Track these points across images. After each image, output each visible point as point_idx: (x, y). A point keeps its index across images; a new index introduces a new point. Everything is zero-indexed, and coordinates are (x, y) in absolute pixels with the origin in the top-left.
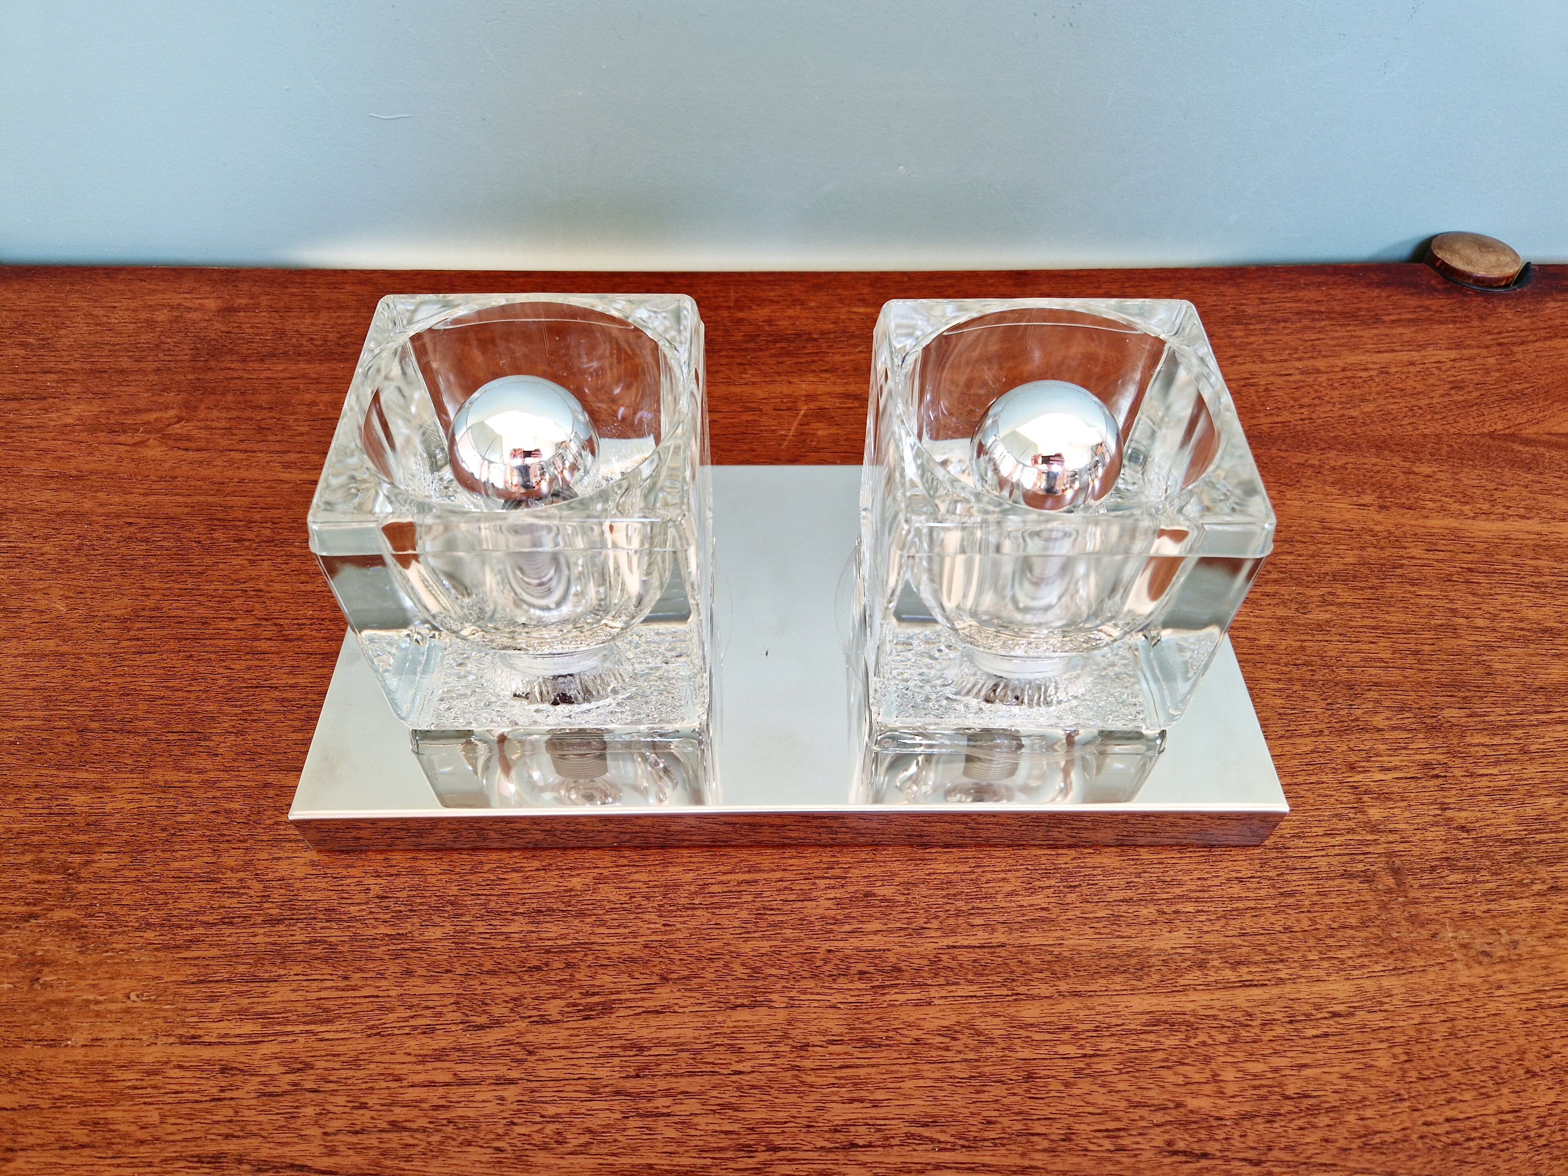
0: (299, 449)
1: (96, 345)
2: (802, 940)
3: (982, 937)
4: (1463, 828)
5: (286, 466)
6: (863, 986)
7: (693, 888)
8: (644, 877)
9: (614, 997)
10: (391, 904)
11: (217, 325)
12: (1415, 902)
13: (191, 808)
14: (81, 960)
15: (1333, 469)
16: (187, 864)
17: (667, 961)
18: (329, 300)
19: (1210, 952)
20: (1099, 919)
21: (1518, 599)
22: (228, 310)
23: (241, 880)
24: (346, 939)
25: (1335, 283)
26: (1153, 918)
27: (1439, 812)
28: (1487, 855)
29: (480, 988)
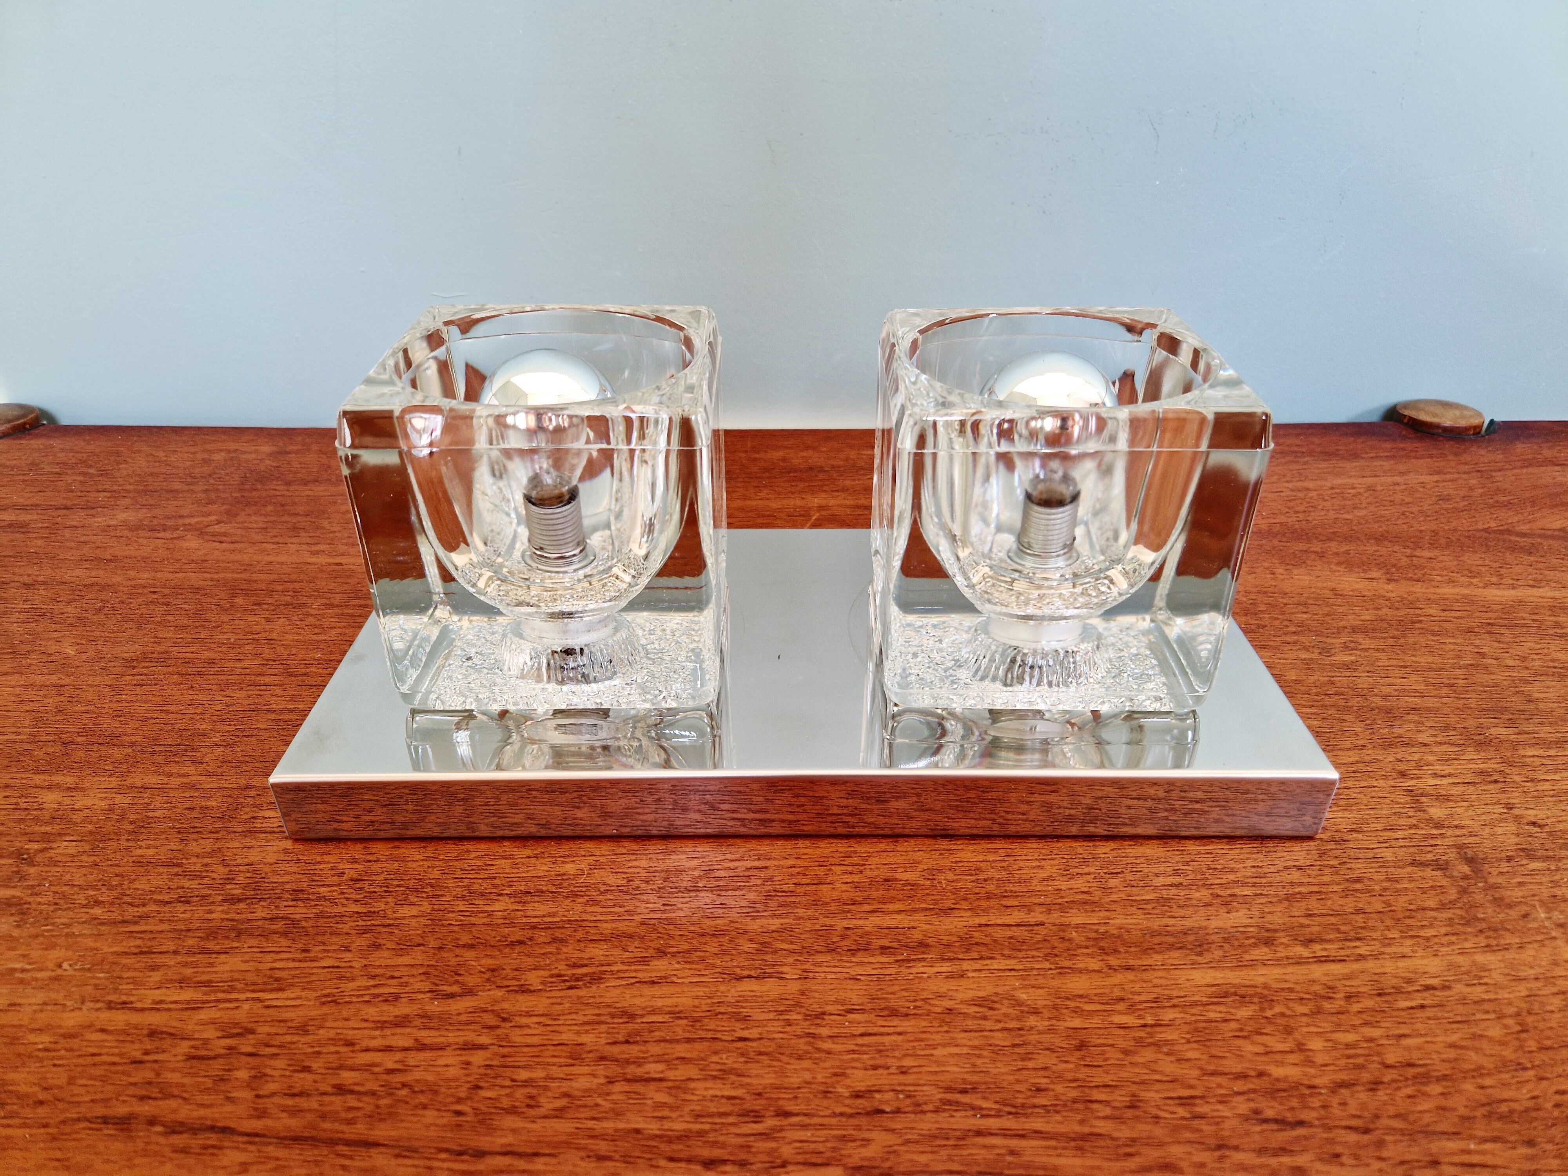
1: (153, 475)
2: (816, 918)
3: (1018, 916)
4: (1534, 824)
5: (315, 553)
6: (887, 960)
7: (696, 873)
8: (644, 863)
10: (366, 886)
11: (269, 463)
12: (1498, 887)
13: (165, 805)
16: (151, 852)
17: (666, 937)
19: (1276, 931)
20: (1147, 902)
21: (1545, 646)
22: (281, 453)
23: (206, 865)
24: (311, 916)
26: (1207, 900)
27: (1504, 811)
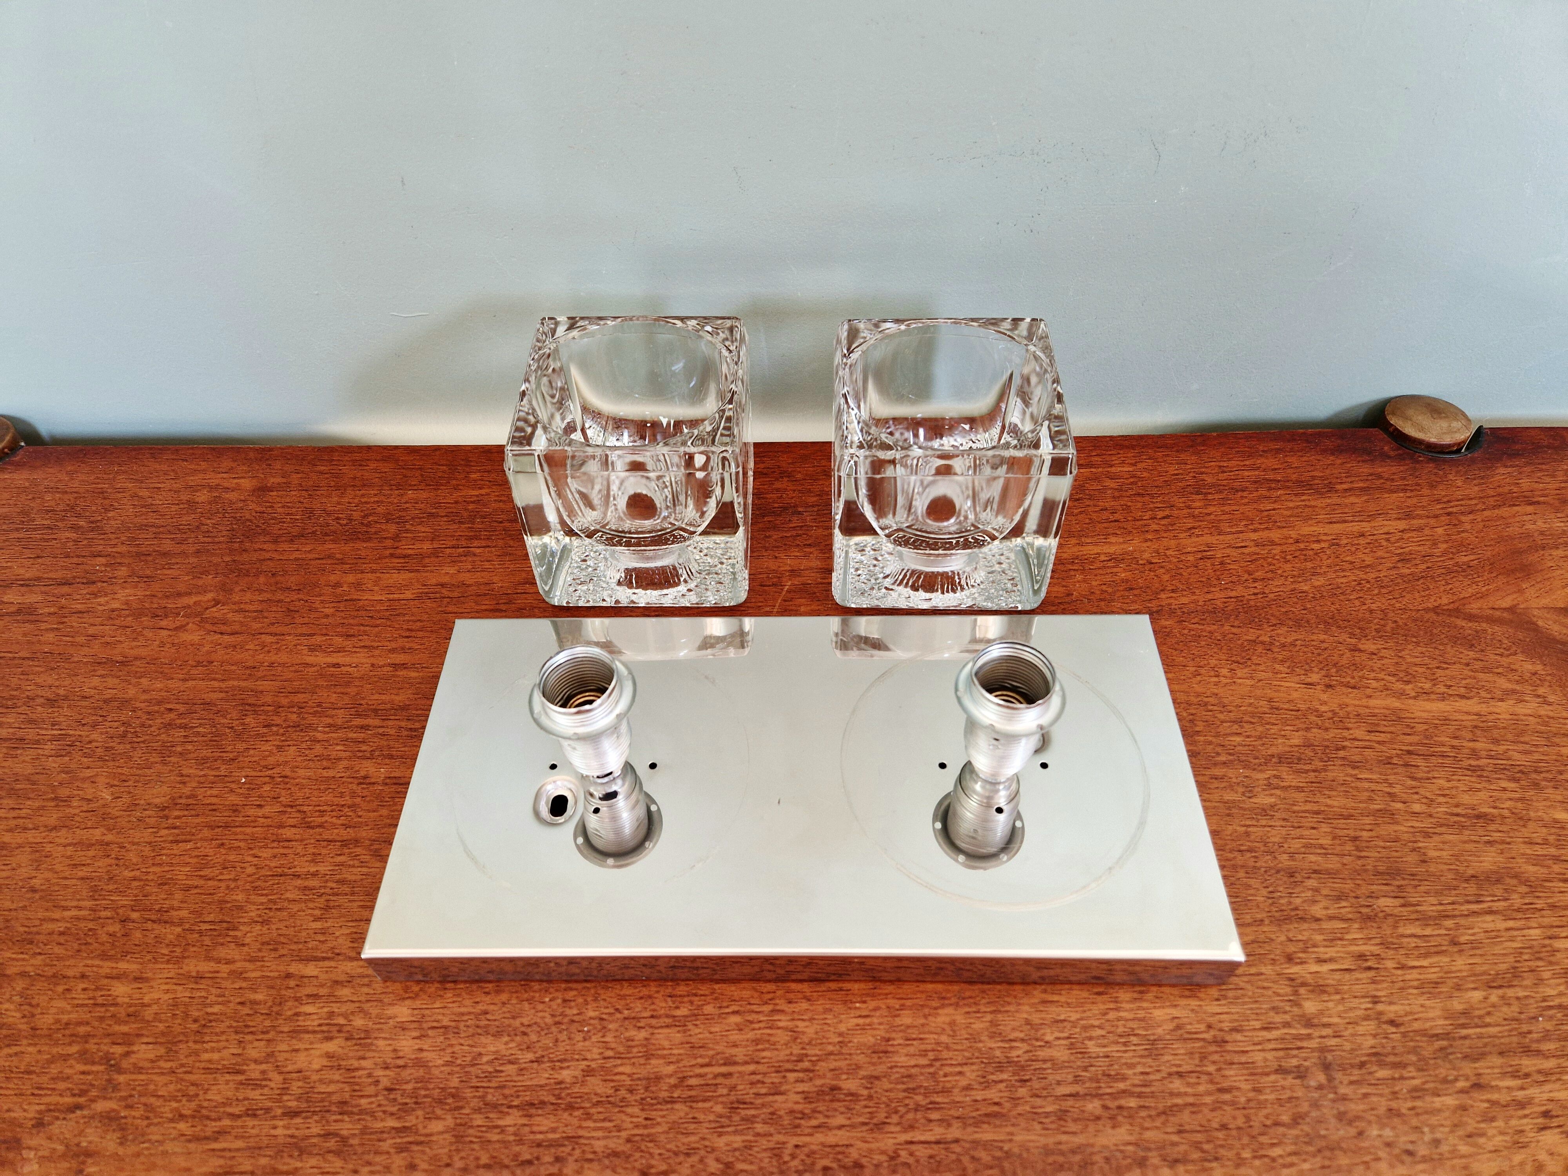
0: (324, 631)
1: (142, 527)
2: (771, 1135)
3: (937, 1132)
4: (1392, 1023)
5: (312, 649)
7: (673, 1081)
8: (627, 1069)
10: (399, 1097)
11: (252, 506)
12: (1344, 1098)
13: (220, 999)
14: (121, 1151)
15: (1283, 646)
16: (216, 1056)
17: (647, 1156)
18: (355, 478)
19: (1150, 1149)
20: (1047, 1115)
21: (1455, 784)
22: (262, 490)
23: (263, 1072)
24: (357, 1132)
25: (1291, 450)
26: (1097, 1113)
27: (1370, 1006)
28: (1414, 1051)
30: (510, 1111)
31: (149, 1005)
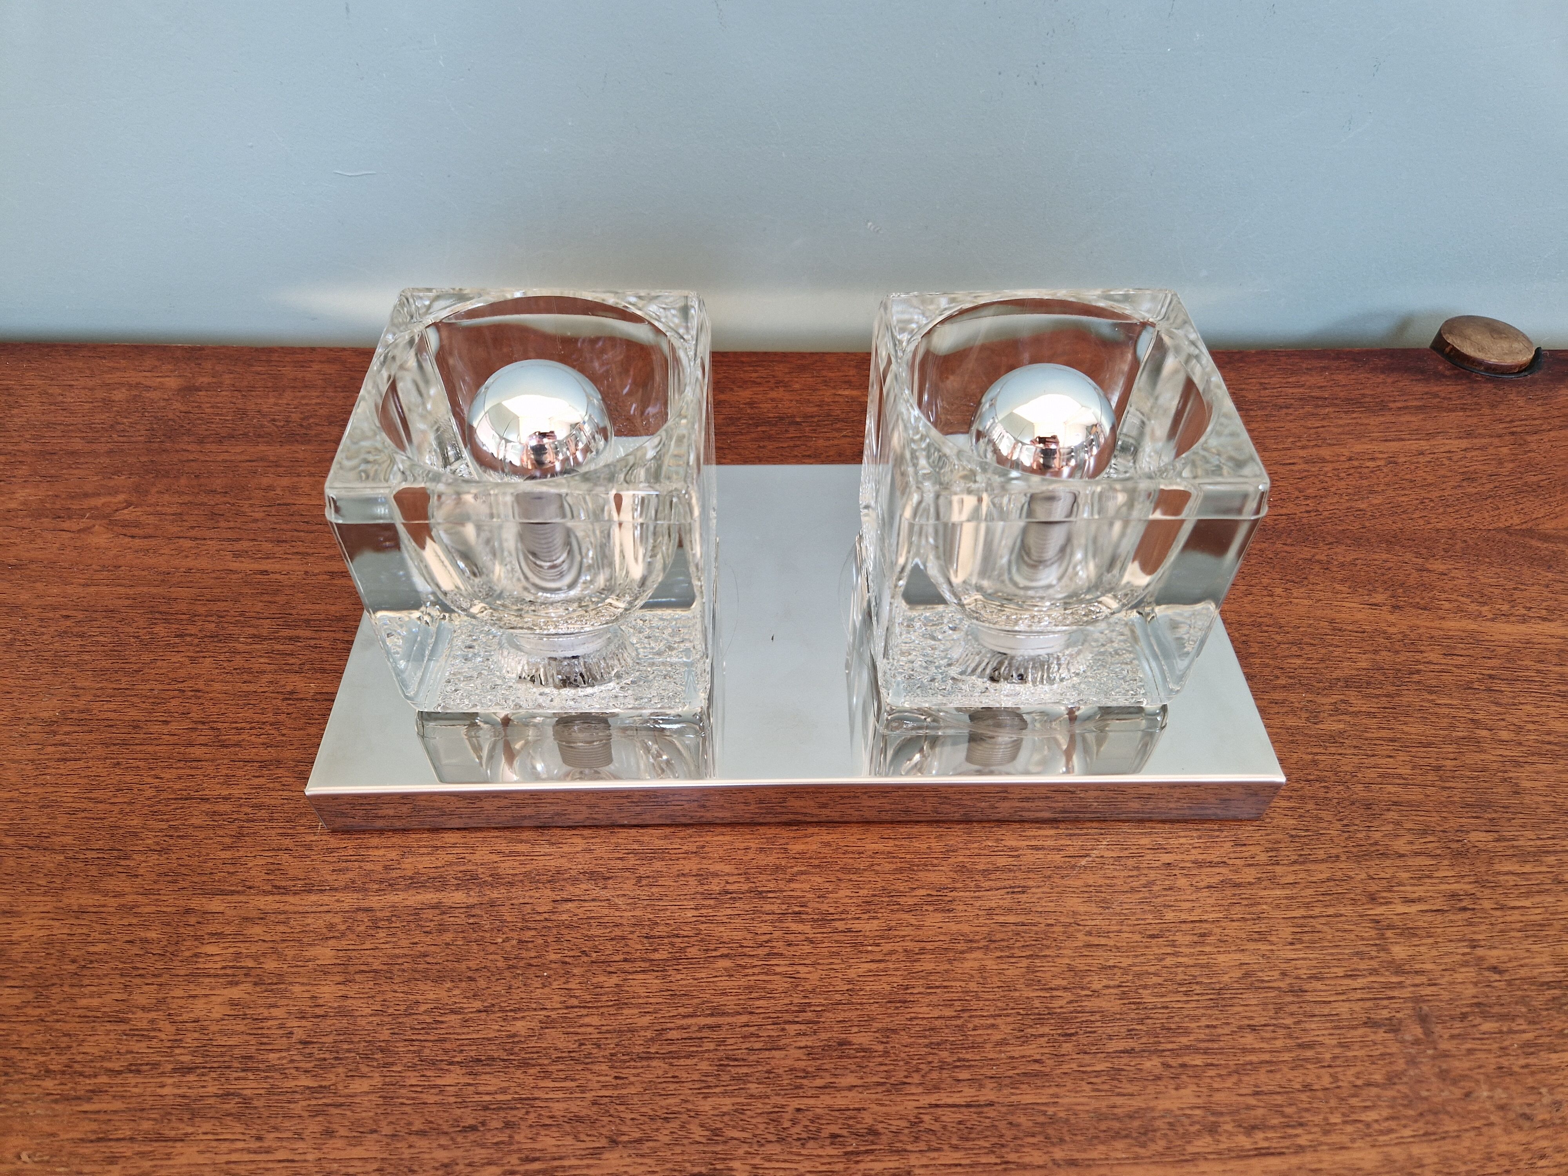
0: (252, 536)
1: (48, 425)
2: (768, 1097)
3: (968, 1093)
4: (1494, 969)
5: (237, 555)
6: (835, 1152)
7: (649, 1034)
8: (595, 1020)
9: (556, 1163)
10: (315, 1051)
11: (177, 405)
12: (1446, 1055)
13: (105, 937)
15: (1342, 565)
16: (95, 1002)
17: (617, 1121)
18: (295, 379)
19: (1221, 1114)
20: (1098, 1074)
21: (1544, 710)
22: (189, 390)
23: (152, 1021)
24: (262, 1092)
25: (1338, 368)
26: (1157, 1071)
27: (1468, 950)
28: (1523, 1001)
29: (407, 1151)
30: (452, 1067)
31: (18, 943)
